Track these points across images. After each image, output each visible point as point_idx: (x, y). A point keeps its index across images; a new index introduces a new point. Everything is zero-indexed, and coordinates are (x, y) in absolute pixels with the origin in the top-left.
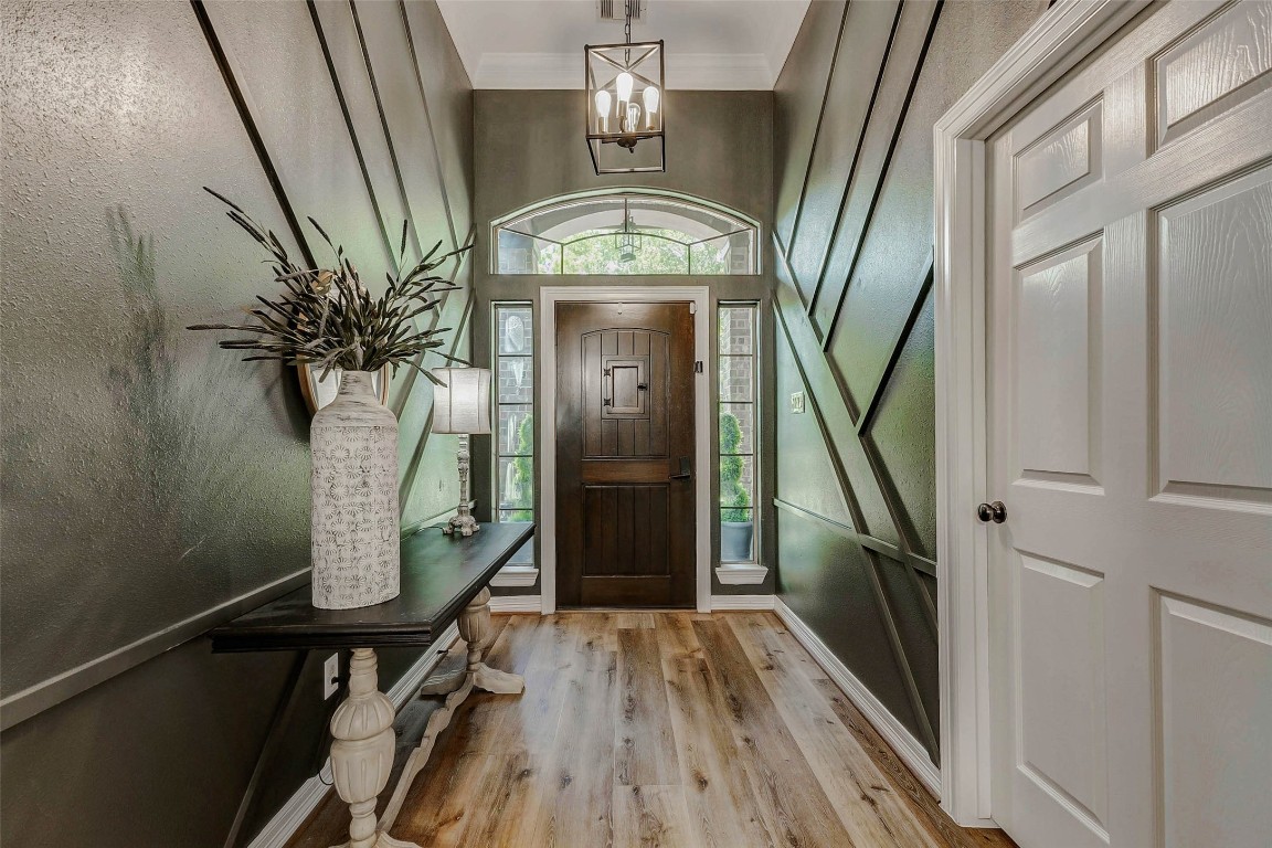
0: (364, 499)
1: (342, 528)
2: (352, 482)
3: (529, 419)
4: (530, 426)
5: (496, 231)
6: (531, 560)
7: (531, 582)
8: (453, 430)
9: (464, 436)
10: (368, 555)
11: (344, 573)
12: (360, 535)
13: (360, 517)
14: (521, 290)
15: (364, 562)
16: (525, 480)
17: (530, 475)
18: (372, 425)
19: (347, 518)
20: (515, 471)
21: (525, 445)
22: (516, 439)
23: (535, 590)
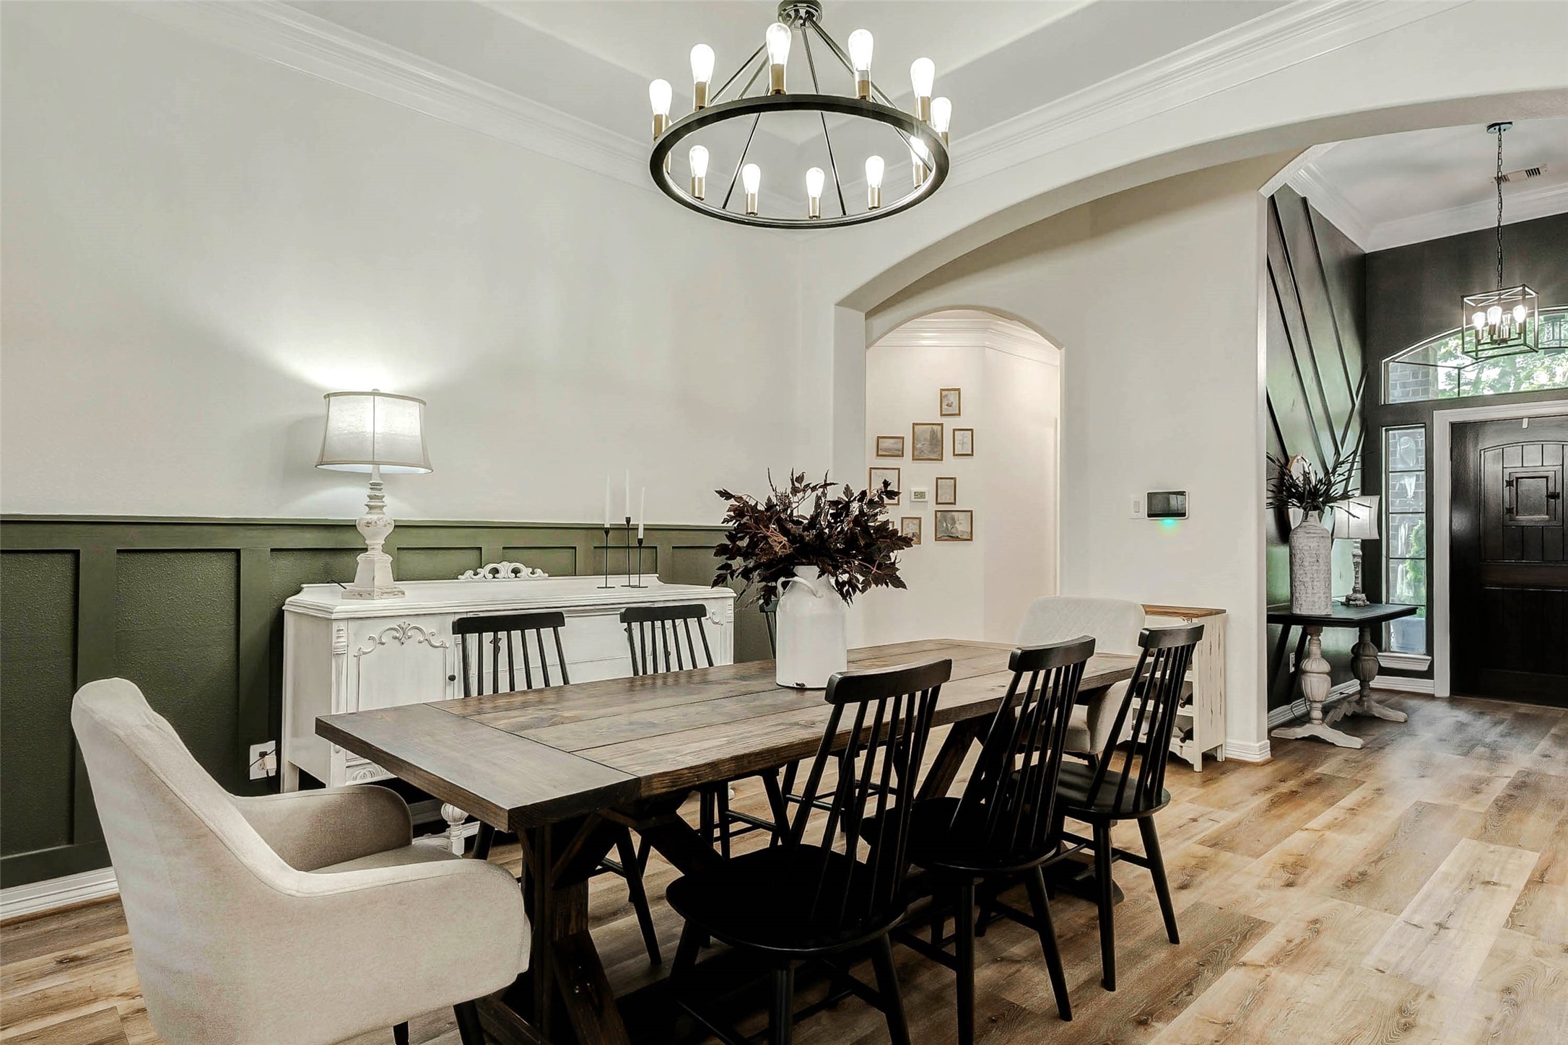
0: (1317, 568)
1: (1308, 579)
2: (1312, 560)
3: (1422, 525)
4: (1423, 532)
5: (1388, 366)
6: (1423, 649)
7: (1424, 667)
8: (1350, 536)
9: (1357, 540)
10: (1319, 593)
11: (1308, 599)
12: (1315, 583)
13: (1315, 575)
14: (1412, 415)
15: (1317, 595)
16: (1417, 580)
17: (1423, 576)
18: (1321, 535)
19: (1309, 575)
20: (1407, 572)
21: (1418, 549)
22: (1407, 544)
23: (1429, 674)
